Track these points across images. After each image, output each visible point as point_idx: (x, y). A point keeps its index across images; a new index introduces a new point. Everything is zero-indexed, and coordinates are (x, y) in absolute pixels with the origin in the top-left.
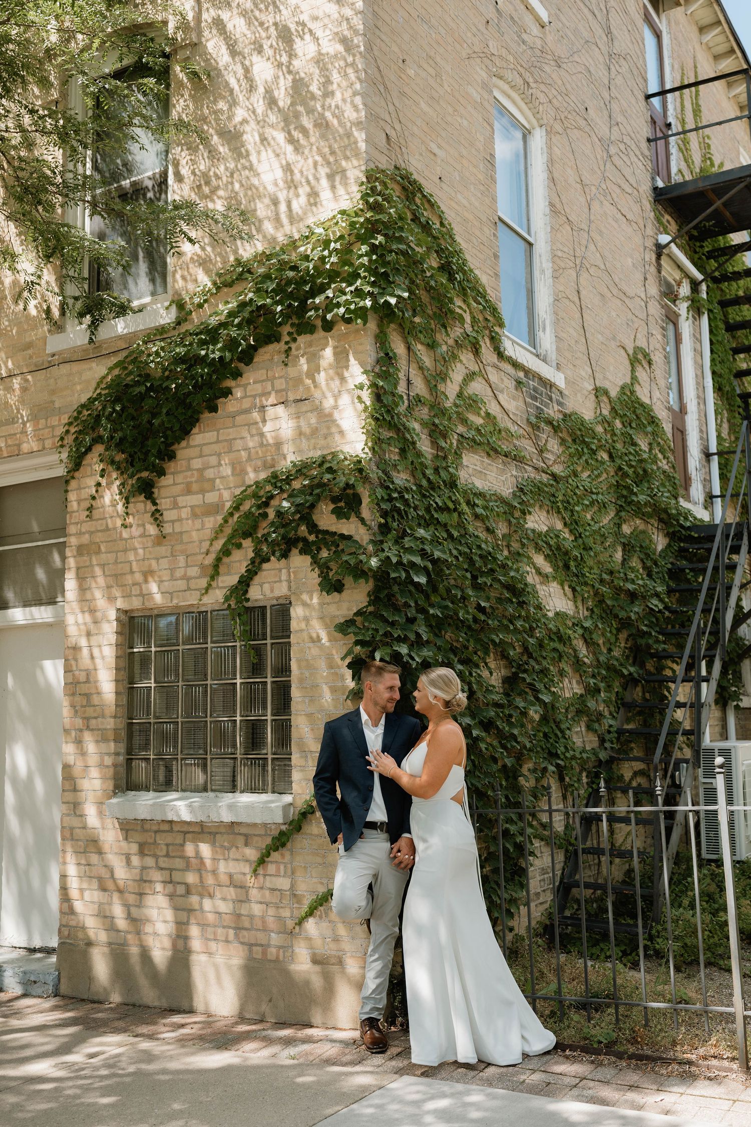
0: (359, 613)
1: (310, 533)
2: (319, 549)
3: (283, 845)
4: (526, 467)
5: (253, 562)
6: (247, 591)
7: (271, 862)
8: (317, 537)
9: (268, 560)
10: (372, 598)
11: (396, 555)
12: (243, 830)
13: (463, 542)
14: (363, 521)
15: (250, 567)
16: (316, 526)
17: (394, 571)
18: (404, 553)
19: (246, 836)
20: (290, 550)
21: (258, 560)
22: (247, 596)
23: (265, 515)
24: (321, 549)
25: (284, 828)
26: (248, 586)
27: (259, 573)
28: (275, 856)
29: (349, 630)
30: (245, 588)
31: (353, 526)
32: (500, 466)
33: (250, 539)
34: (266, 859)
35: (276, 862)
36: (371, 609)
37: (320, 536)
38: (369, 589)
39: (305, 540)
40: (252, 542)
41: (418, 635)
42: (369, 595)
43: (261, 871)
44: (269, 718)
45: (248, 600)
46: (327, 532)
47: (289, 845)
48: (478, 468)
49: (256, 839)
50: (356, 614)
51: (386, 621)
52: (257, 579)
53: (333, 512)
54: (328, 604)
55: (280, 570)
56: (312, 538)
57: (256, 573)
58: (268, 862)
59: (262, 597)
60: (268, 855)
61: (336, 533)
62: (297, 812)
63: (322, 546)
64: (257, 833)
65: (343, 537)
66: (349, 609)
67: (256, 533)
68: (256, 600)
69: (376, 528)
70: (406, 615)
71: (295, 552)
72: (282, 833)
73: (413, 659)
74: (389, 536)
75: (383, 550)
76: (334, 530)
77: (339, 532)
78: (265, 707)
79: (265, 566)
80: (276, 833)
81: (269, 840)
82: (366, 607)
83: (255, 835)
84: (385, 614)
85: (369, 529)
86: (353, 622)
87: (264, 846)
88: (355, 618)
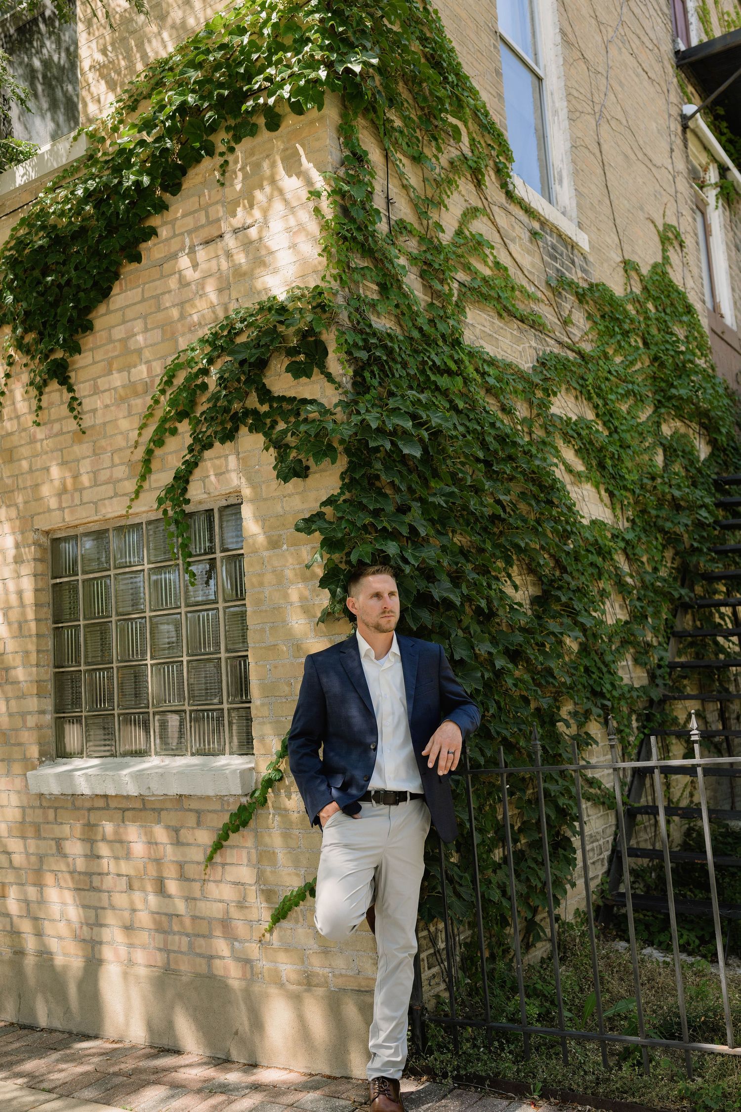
0: (330, 501)
1: (262, 402)
2: (274, 423)
3: (245, 824)
4: (548, 339)
5: (191, 450)
6: (185, 490)
7: (231, 847)
8: (271, 407)
9: (210, 446)
10: (347, 481)
11: (377, 418)
12: (194, 805)
13: (472, 416)
14: (329, 377)
15: (187, 458)
16: (269, 392)
17: (374, 440)
18: (388, 416)
19: (198, 812)
20: (236, 429)
21: (197, 448)
22: (187, 497)
23: (204, 387)
24: (276, 423)
25: (244, 800)
26: (187, 482)
27: (200, 464)
28: (235, 838)
29: (315, 527)
30: (182, 485)
31: (317, 387)
32: (515, 333)
33: (186, 421)
34: (224, 843)
35: (237, 846)
36: (347, 495)
37: (275, 405)
38: (342, 470)
39: (255, 412)
40: (190, 424)
41: (413, 530)
42: (342, 478)
43: (218, 859)
44: (223, 655)
45: (188, 502)
46: (283, 399)
47: (252, 823)
48: (487, 330)
49: (210, 816)
50: (324, 504)
51: (364, 508)
52: (197, 473)
53: (289, 369)
54: (290, 496)
55: (226, 457)
56: (265, 408)
57: (196, 465)
58: (227, 846)
59: (206, 497)
60: (226, 837)
61: (295, 398)
62: (260, 780)
63: (279, 419)
64: (211, 808)
65: (305, 401)
66: (316, 501)
67: (194, 412)
68: (200, 503)
69: (349, 386)
70: (395, 502)
71: (244, 430)
72: (242, 808)
73: (406, 561)
74: (368, 397)
75: (358, 413)
76: (293, 395)
77: (299, 397)
78: (217, 643)
79: (207, 454)
80: (234, 808)
81: (226, 818)
82: (340, 494)
83: (209, 811)
84: (365, 501)
85: (339, 386)
86: (320, 515)
87: (221, 826)
88: (323, 509)
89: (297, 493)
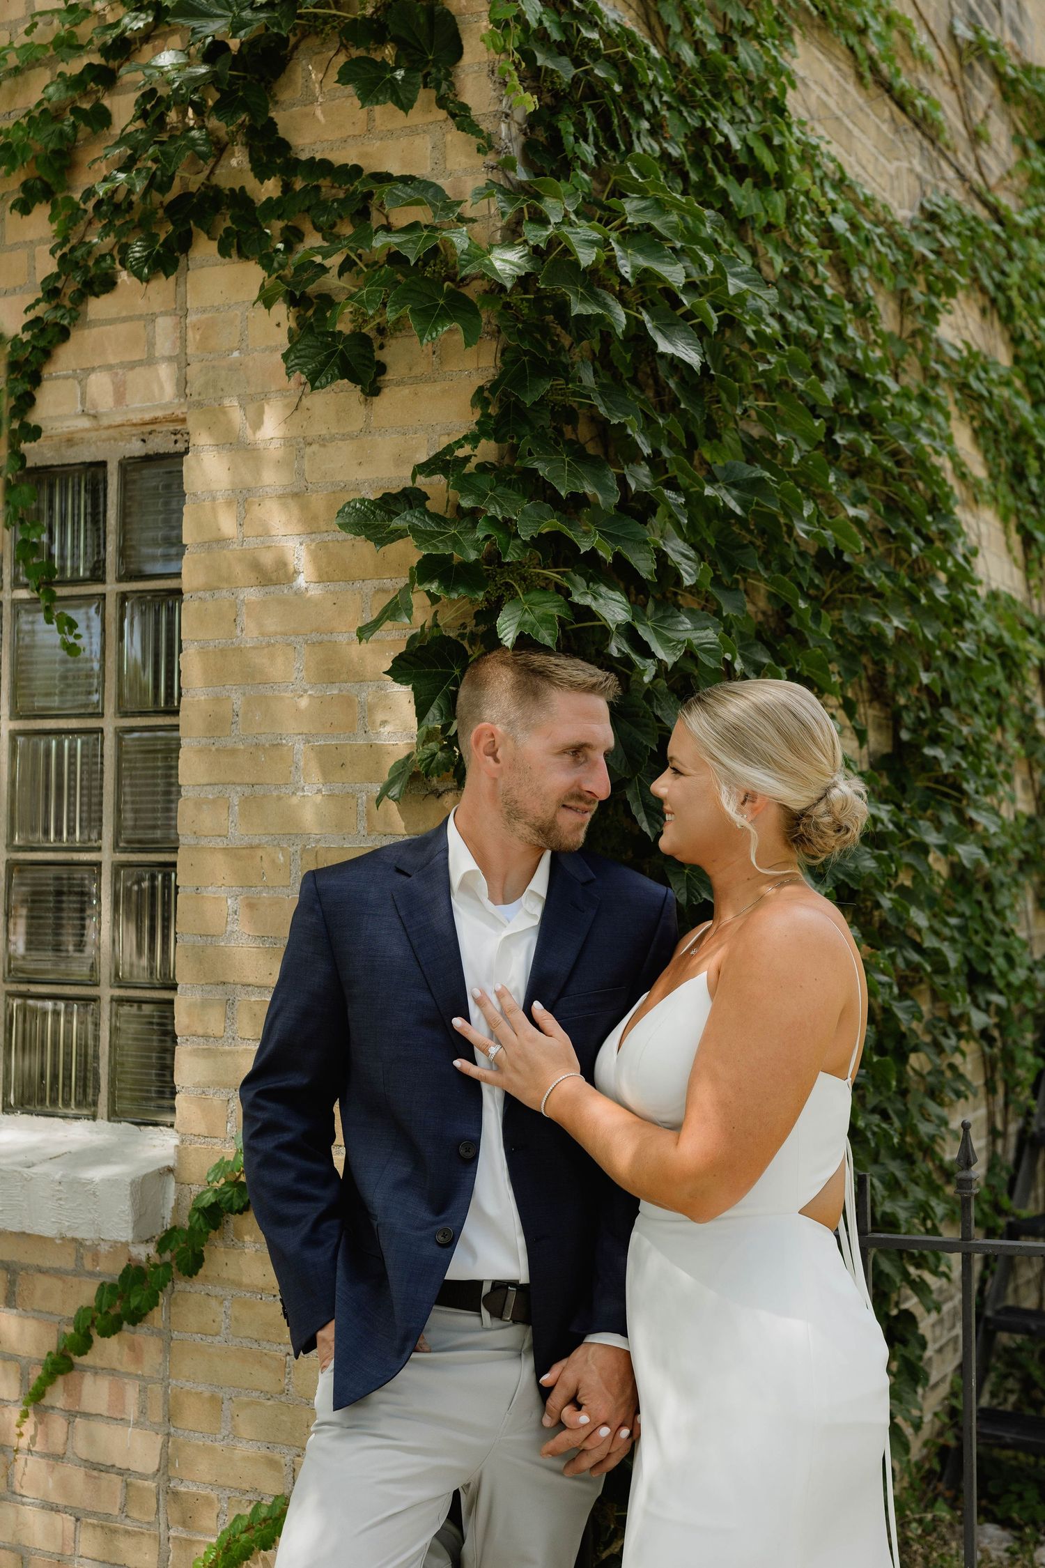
0: (441, 463)
1: (262, 172)
2: (293, 236)
3: (138, 1315)
5: (51, 292)
6: (30, 401)
7: (96, 1371)
8: (287, 188)
9: (107, 284)
10: (493, 410)
14: (461, 117)
15: (40, 310)
16: (284, 146)
17: (583, 300)
18: (621, 242)
19: (11, 1271)
20: (184, 243)
21: (70, 286)
22: (34, 419)
23: (101, 118)
24: (298, 233)
25: (144, 1252)
26: (37, 380)
27: (75, 335)
28: (108, 1349)
29: (397, 523)
30: (23, 388)
31: (422, 144)
33: (41, 212)
34: (77, 1360)
35: (112, 1372)
36: (487, 450)
37: (299, 184)
38: (479, 381)
39: (240, 199)
40: (52, 218)
41: (664, 563)
42: (480, 398)
43: (56, 1398)
44: (107, 856)
45: (34, 434)
46: (322, 167)
47: (158, 1316)
49: (43, 1283)
50: (425, 469)
51: (540, 490)
52: (66, 358)
53: (345, 76)
54: (323, 441)
55: (151, 318)
56: (270, 189)
57: (64, 334)
58: (84, 1369)
59: (85, 423)
60: (83, 1343)
61: (357, 170)
62: (188, 1203)
63: (307, 226)
64: (47, 1263)
65: (385, 178)
66: (399, 460)
67: (65, 186)
68: (68, 441)
69: (515, 151)
70: (622, 481)
71: (205, 249)
72: (133, 1273)
73: (645, 649)
74: (565, 187)
75: (541, 222)
76: (352, 161)
77: (370, 166)
78: (93, 820)
79: (97, 307)
80: (112, 1269)
81: (87, 1294)
82: (469, 441)
83: (40, 1270)
84: (543, 470)
85: (487, 145)
86: (411, 498)
87: (71, 1312)
88: (422, 481)
89: (346, 437)
